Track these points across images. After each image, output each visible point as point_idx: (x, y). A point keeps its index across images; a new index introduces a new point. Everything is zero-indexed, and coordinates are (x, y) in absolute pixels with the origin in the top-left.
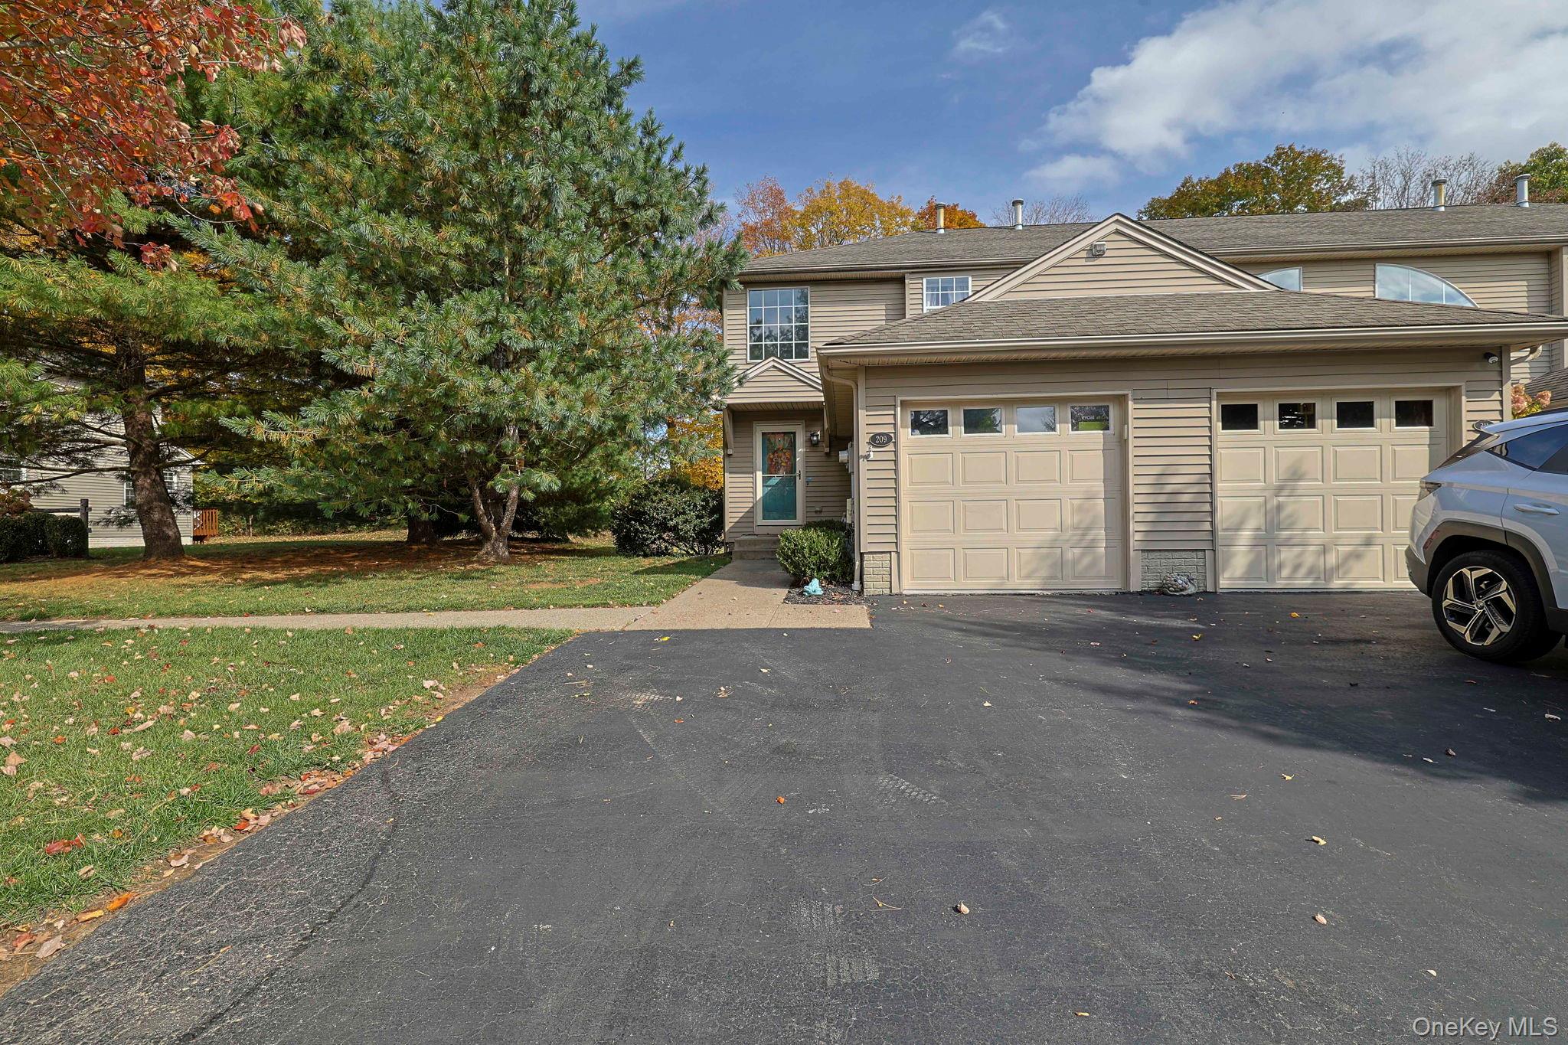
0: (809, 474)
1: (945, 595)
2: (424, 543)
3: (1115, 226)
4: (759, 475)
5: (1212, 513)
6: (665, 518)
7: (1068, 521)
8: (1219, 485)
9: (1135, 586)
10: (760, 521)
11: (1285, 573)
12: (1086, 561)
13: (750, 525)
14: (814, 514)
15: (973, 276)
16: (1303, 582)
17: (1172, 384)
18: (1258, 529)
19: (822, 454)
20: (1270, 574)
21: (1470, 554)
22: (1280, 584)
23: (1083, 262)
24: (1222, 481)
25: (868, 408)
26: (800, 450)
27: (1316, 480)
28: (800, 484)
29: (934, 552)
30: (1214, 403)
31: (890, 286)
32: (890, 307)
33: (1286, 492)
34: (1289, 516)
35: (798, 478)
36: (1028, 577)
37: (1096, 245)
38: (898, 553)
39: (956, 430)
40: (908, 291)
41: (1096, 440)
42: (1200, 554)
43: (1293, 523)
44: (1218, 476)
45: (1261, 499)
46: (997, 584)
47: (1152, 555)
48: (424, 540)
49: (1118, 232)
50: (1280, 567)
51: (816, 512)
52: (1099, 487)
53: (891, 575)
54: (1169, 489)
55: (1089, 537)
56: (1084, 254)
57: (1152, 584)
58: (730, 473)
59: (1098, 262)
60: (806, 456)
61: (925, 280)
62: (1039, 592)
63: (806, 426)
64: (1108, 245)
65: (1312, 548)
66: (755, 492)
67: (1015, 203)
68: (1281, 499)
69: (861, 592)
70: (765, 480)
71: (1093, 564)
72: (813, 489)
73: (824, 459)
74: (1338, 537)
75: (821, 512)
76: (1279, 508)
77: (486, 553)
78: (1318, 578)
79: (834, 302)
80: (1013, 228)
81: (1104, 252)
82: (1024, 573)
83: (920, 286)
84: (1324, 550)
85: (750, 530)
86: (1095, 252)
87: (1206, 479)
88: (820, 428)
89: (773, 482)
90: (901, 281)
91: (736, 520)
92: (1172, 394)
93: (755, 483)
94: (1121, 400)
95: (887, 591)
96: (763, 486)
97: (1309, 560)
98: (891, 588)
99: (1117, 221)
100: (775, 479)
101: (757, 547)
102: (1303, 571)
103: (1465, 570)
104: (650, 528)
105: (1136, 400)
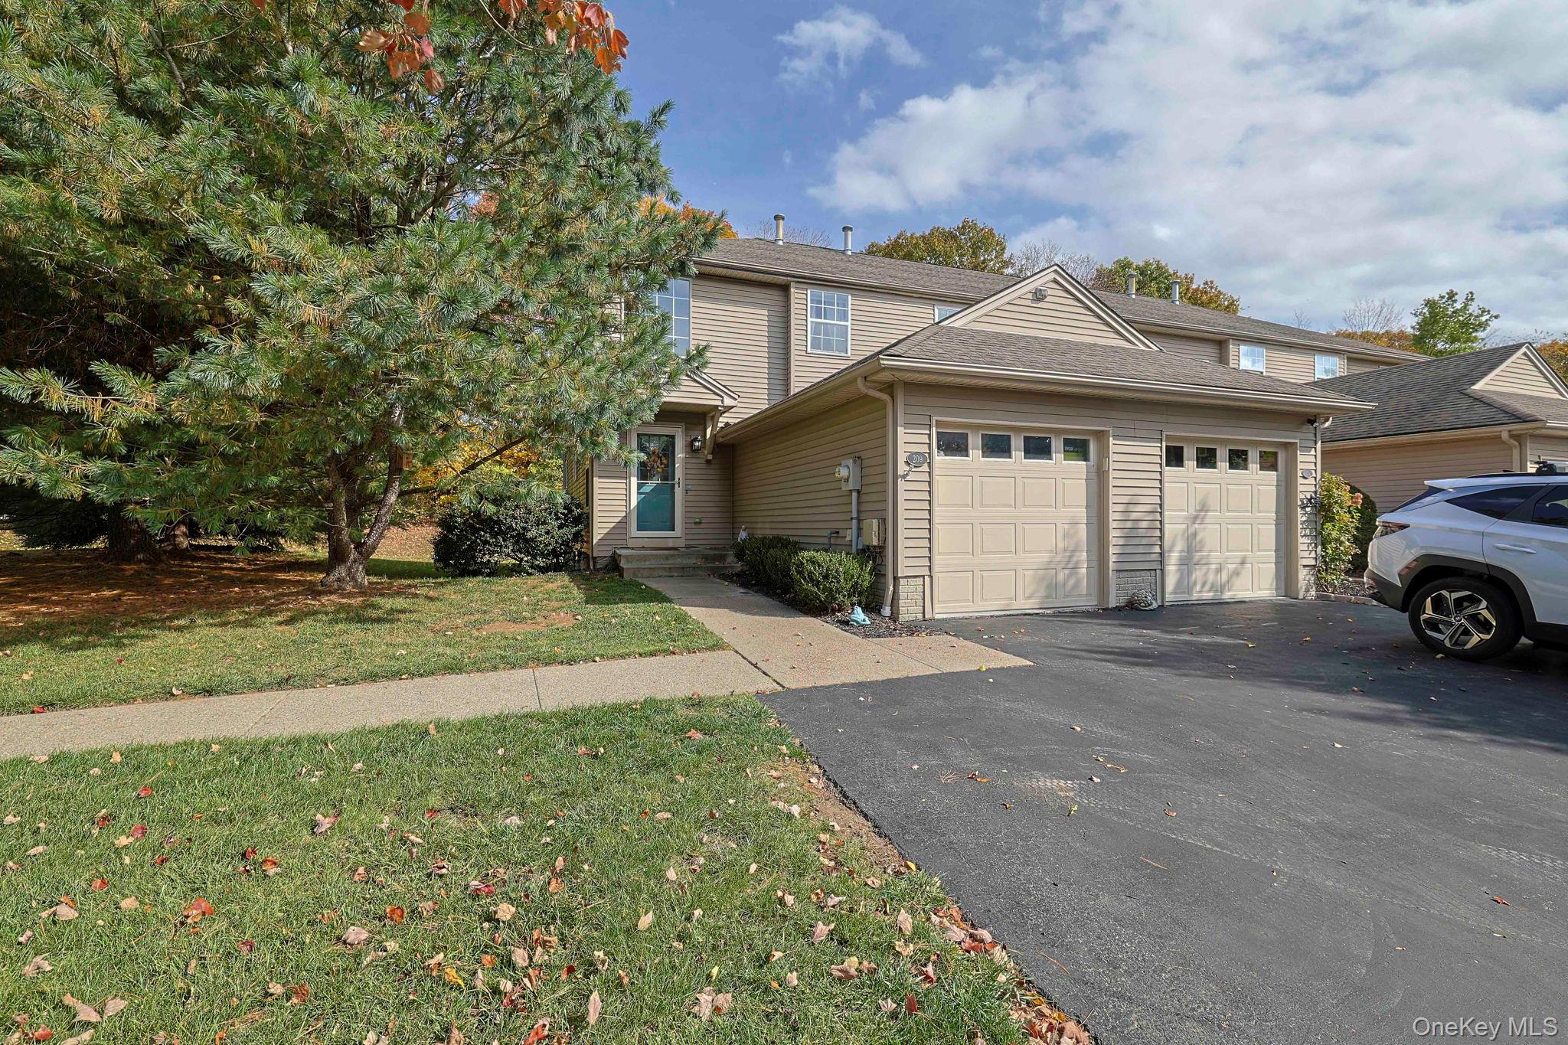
0: (688, 482)
1: (970, 618)
2: (141, 561)
3: (1053, 275)
4: (634, 481)
5: (1161, 538)
6: (524, 528)
7: (1061, 545)
8: (1166, 513)
9: (1112, 604)
10: (633, 531)
11: (1198, 588)
12: (1071, 582)
13: (623, 537)
14: (693, 526)
15: (852, 295)
16: (1208, 595)
17: (1138, 424)
18: (1182, 551)
19: (702, 461)
20: (1189, 591)
21: (1449, 579)
22: (1195, 596)
23: (1029, 303)
24: (1169, 510)
25: (906, 425)
26: (680, 455)
27: (1247, 511)
28: (679, 492)
29: (958, 574)
30: (1164, 444)
31: (776, 293)
32: (773, 314)
33: (1198, 521)
34: (1200, 542)
35: (677, 486)
36: (1030, 598)
37: (1041, 290)
38: (931, 577)
39: (975, 453)
40: (793, 300)
41: (1080, 470)
42: (1153, 573)
43: (1202, 547)
44: (1166, 506)
45: (1184, 526)
46: (1005, 604)
47: (1122, 574)
48: (140, 556)
49: (1055, 281)
50: (1195, 584)
51: (695, 523)
52: (1082, 514)
53: (924, 599)
54: (1134, 516)
55: (1075, 559)
56: (1030, 296)
57: (1122, 601)
58: (600, 477)
59: (1041, 304)
60: (686, 461)
61: (809, 291)
62: (1041, 611)
63: (687, 429)
64: (1050, 292)
65: (1213, 567)
66: (628, 500)
67: (845, 229)
68: (1196, 526)
69: (894, 617)
70: (640, 486)
71: (1077, 585)
72: (691, 499)
73: (704, 466)
74: (1227, 558)
75: (700, 523)
76: (1195, 535)
77: (339, 580)
78: (1216, 591)
79: (716, 300)
80: (843, 252)
81: (1046, 297)
82: (1028, 592)
83: (805, 296)
84: (1219, 570)
85: (624, 542)
86: (1039, 296)
87: (1156, 508)
88: (701, 433)
89: (647, 489)
90: (785, 289)
91: (606, 531)
92: (1138, 433)
93: (628, 490)
94: (1100, 436)
95: (920, 616)
96: (638, 493)
97: (1211, 577)
98: (924, 613)
99: (1056, 271)
100: (651, 484)
101: (647, 563)
102: (1207, 588)
103: (1444, 593)
104: (504, 540)
105: (1116, 437)
